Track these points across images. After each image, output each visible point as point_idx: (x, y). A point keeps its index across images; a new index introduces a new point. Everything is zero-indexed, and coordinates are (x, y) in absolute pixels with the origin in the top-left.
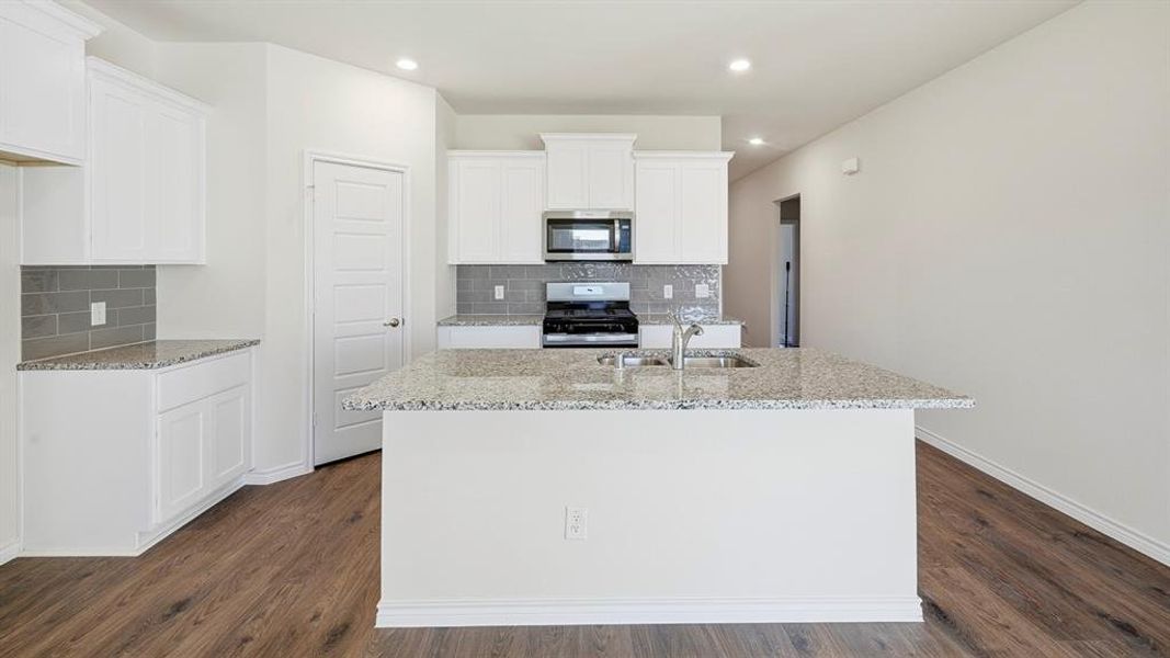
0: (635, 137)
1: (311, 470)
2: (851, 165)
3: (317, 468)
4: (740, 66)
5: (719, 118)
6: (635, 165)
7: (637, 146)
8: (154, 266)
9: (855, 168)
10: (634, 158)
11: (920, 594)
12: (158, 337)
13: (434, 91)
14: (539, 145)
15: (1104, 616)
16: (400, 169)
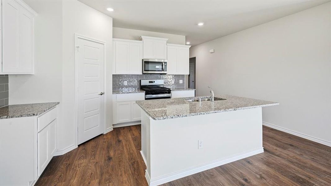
0: (167, 40)
1: (77, 147)
2: (212, 51)
3: (79, 146)
4: (201, 24)
5: (185, 36)
6: (167, 47)
7: (167, 42)
8: (8, 75)
9: (213, 52)
10: (167, 45)
11: (263, 146)
12: (10, 103)
13: (112, 19)
14: (140, 39)
15: (287, 144)
16: (103, 43)
